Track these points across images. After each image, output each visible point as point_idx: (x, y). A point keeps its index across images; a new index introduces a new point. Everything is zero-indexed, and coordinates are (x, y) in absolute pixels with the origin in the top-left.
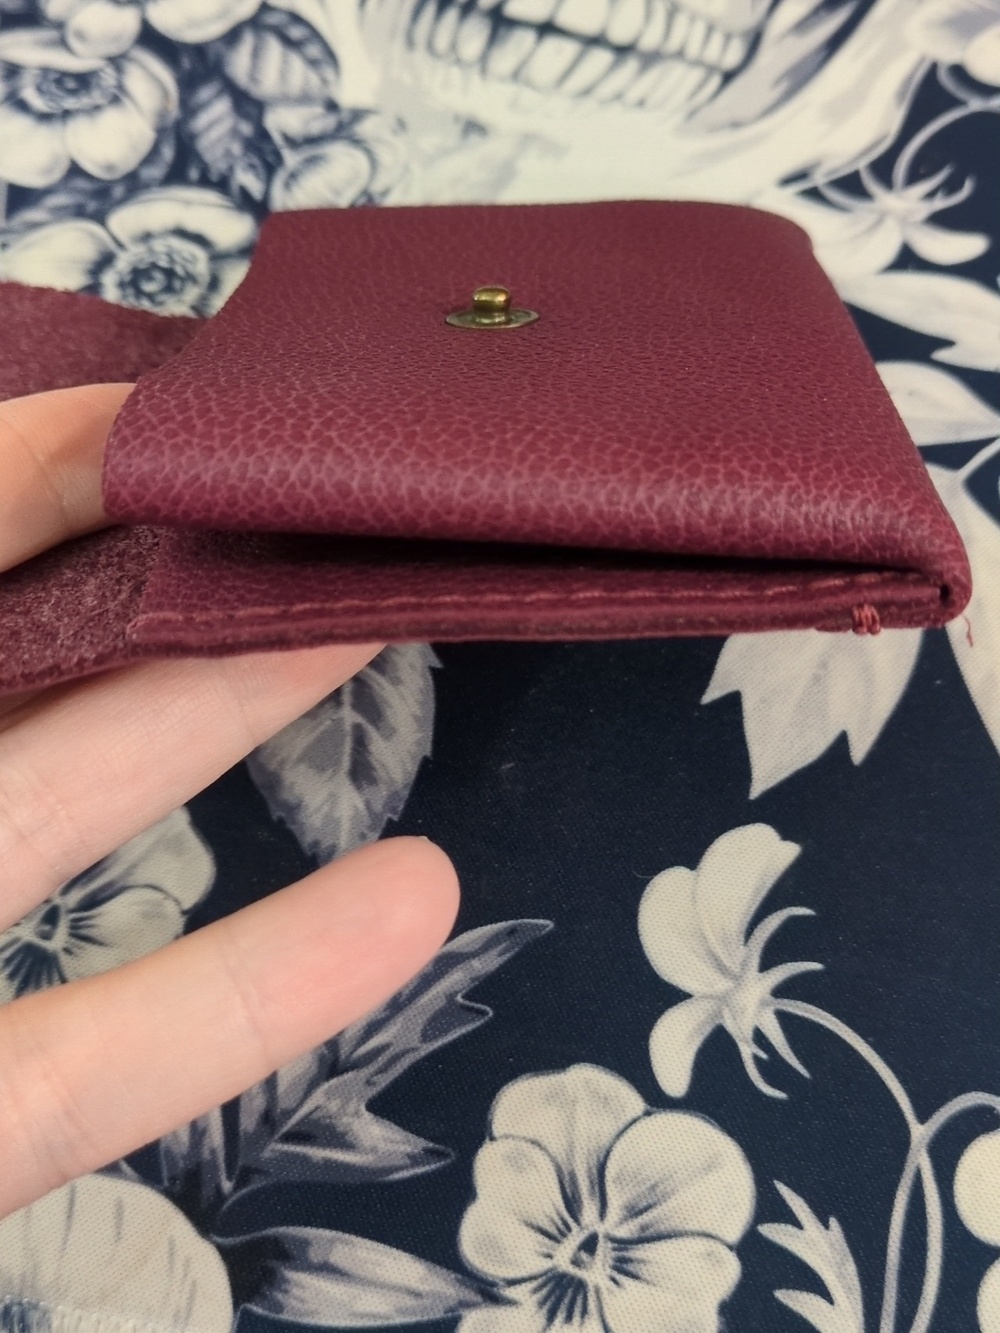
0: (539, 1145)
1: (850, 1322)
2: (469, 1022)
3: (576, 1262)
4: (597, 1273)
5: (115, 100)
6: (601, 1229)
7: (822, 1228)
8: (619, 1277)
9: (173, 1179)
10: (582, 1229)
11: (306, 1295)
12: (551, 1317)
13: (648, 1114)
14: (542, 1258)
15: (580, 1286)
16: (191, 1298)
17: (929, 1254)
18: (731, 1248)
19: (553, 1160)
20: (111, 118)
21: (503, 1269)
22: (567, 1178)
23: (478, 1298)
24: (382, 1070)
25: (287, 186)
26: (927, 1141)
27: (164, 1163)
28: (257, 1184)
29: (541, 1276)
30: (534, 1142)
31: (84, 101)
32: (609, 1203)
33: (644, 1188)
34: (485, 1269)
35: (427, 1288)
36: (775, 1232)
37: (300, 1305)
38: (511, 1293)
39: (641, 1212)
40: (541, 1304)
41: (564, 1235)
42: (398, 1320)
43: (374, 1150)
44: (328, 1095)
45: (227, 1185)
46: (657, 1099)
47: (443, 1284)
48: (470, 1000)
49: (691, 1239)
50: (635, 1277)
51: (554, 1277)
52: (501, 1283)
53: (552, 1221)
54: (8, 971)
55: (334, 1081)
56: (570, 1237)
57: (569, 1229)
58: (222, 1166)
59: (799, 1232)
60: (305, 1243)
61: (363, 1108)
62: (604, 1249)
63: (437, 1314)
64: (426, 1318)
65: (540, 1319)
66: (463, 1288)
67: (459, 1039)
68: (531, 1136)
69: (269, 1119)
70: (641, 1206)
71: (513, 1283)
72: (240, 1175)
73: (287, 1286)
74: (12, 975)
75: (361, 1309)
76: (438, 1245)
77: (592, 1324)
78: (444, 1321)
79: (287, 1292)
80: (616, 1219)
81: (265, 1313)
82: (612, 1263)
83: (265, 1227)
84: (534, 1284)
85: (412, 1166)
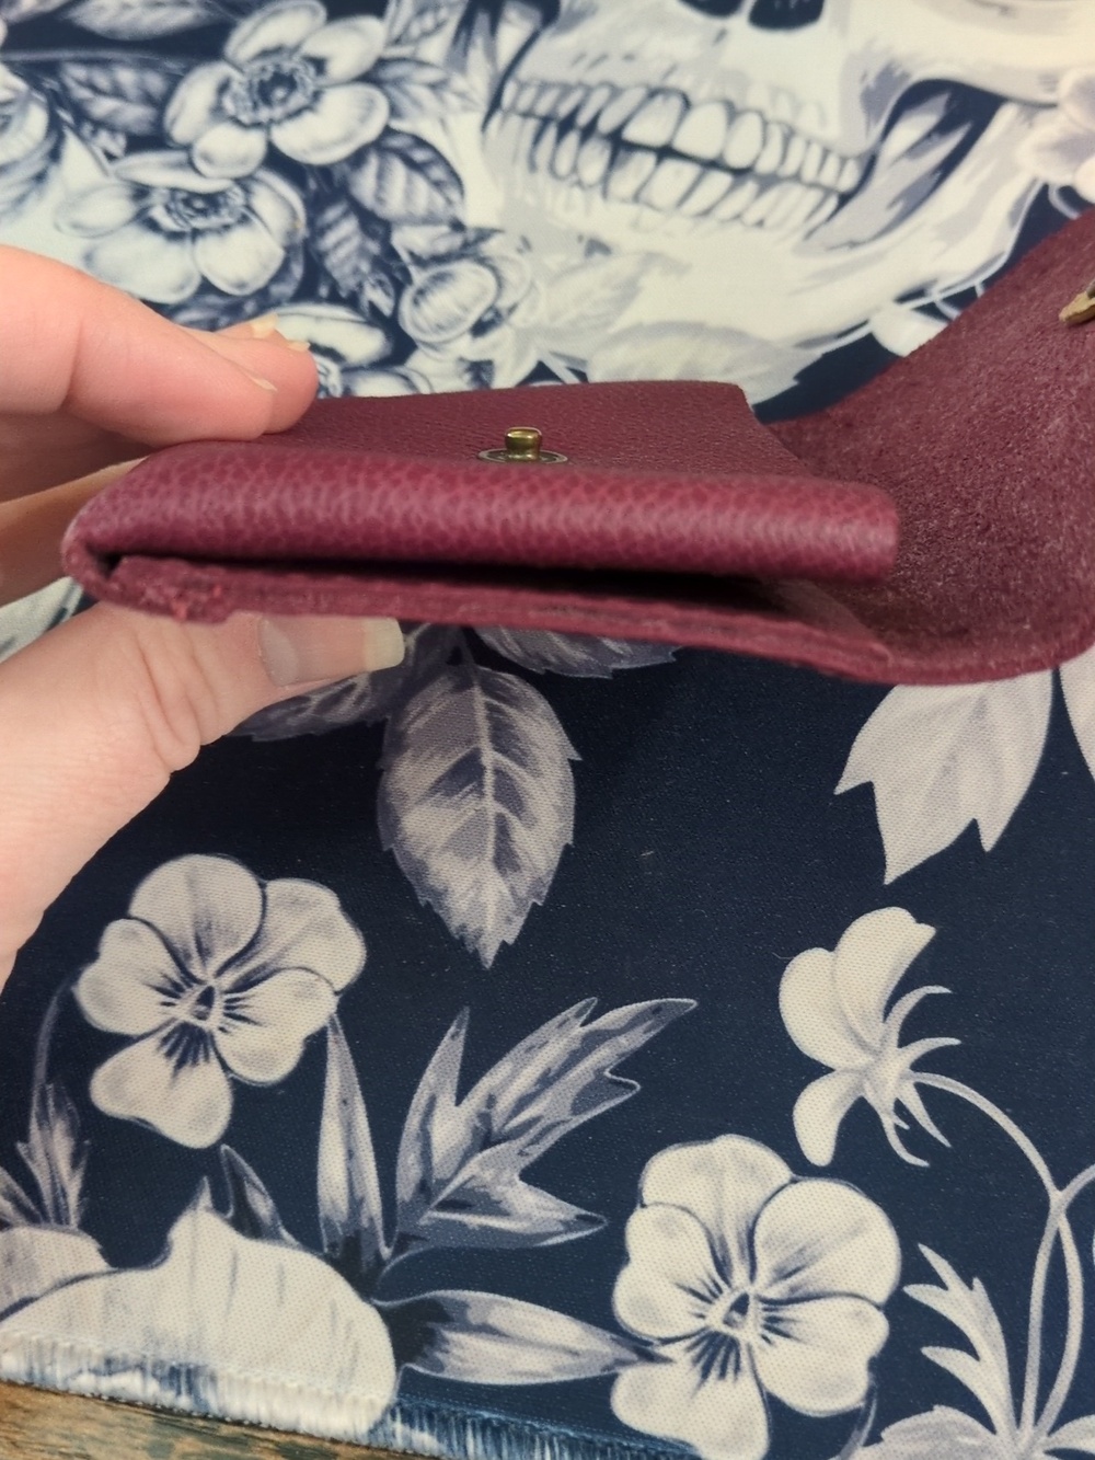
0: (689, 1212)
1: (996, 1377)
2: (617, 1095)
3: (728, 1322)
4: (748, 1332)
5: (244, 220)
6: (751, 1290)
7: (966, 1288)
8: (771, 1336)
9: (333, 1246)
10: (733, 1291)
11: (465, 1354)
12: (705, 1374)
13: (794, 1181)
14: (694, 1319)
15: (733, 1344)
16: (354, 1359)
17: (1070, 1312)
18: (878, 1307)
19: (703, 1225)
20: (239, 236)
21: (657, 1329)
22: (717, 1243)
23: (634, 1357)
24: (533, 1142)
25: (416, 302)
26: (1064, 1207)
27: (323, 1231)
28: (415, 1249)
29: (694, 1335)
30: (684, 1209)
31: (214, 221)
32: (759, 1266)
33: (792, 1251)
34: (640, 1329)
35: (584, 1347)
36: (920, 1292)
37: (460, 1364)
38: (665, 1351)
39: (790, 1274)
40: (696, 1361)
41: (715, 1296)
42: (557, 1378)
43: (528, 1217)
44: (483, 1165)
45: (386, 1252)
46: (802, 1168)
47: (599, 1343)
48: (618, 1075)
49: (839, 1299)
50: (786, 1335)
51: (707, 1336)
52: (656, 1342)
53: (705, 1285)
54: (165, 1049)
55: (487, 1152)
56: (721, 1298)
57: (720, 1291)
58: (381, 1233)
59: (944, 1292)
60: (464, 1306)
61: (516, 1178)
62: (755, 1308)
63: (596, 1373)
64: (583, 1376)
65: (695, 1375)
66: (619, 1347)
67: (607, 1111)
68: (680, 1203)
69: (425, 1188)
70: (790, 1269)
71: (666, 1341)
72: (398, 1241)
73: (447, 1347)
74: (169, 1054)
75: (520, 1368)
76: (594, 1308)
77: (746, 1380)
78: (601, 1378)
79: (447, 1352)
80: (766, 1281)
81: (428, 1372)
82: (763, 1322)
83: (424, 1292)
84: (688, 1343)
85: (566, 1232)
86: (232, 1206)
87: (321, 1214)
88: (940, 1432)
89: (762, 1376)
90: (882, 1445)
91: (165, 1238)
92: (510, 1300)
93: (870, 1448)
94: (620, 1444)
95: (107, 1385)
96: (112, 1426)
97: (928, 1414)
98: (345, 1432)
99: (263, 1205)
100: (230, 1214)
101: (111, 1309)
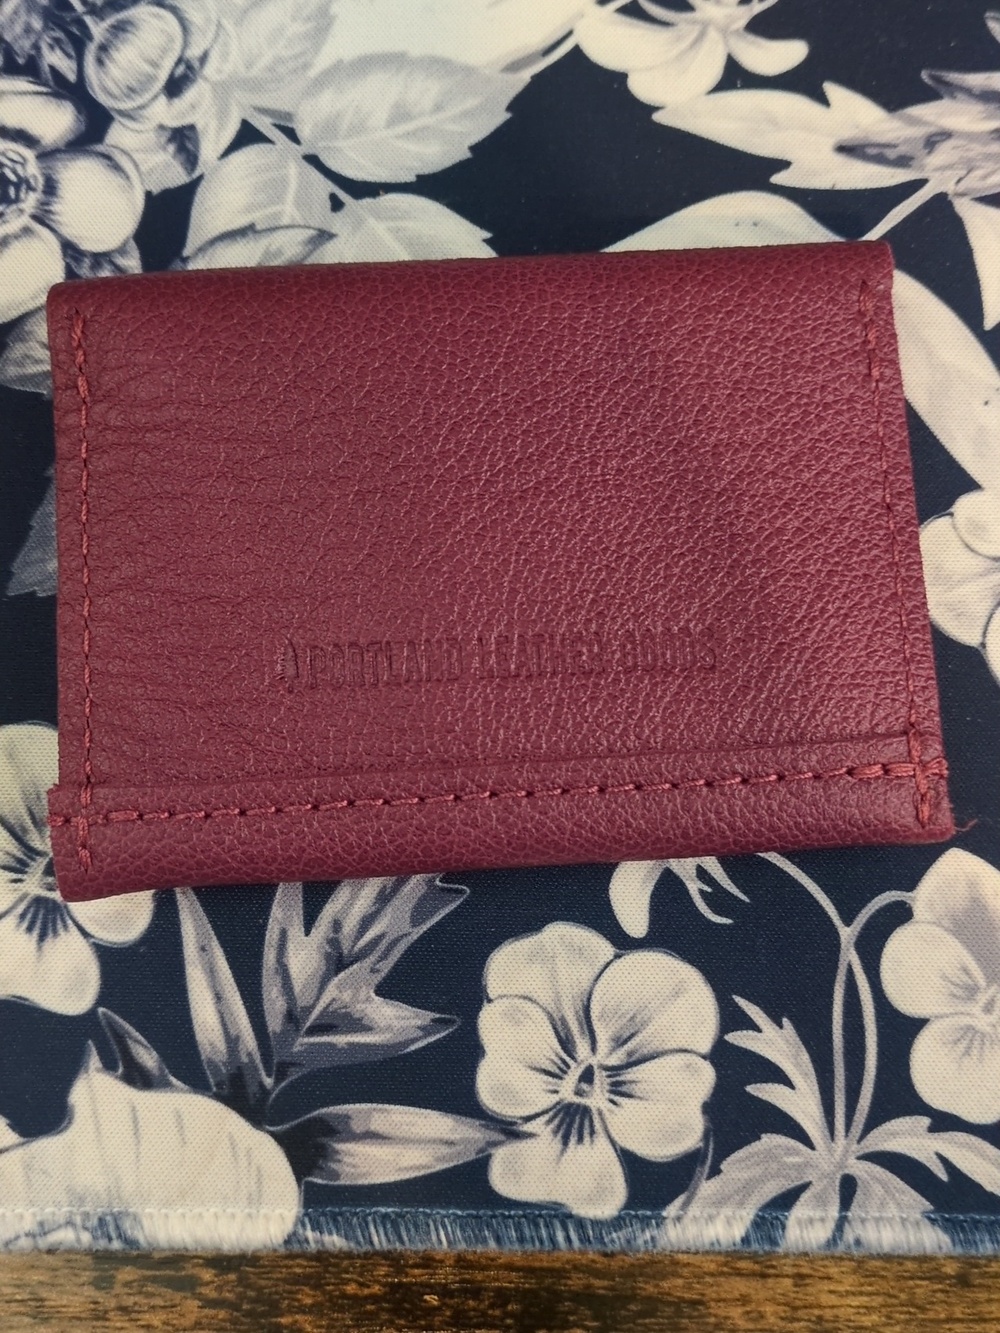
0: (530, 999)
1: (810, 1101)
2: (451, 902)
3: (579, 1093)
4: (597, 1098)
6: (594, 1061)
7: (777, 1028)
8: (616, 1098)
9: (218, 1085)
10: (579, 1064)
11: (356, 1161)
12: (565, 1142)
13: (617, 956)
14: (549, 1095)
15: (585, 1111)
16: (259, 1182)
17: (866, 1033)
18: (704, 1057)
19: (544, 1009)
21: (519, 1109)
22: (559, 1023)
23: (502, 1137)
24: (384, 957)
25: (100, 62)
26: (853, 941)
27: (208, 1072)
28: (294, 1075)
29: (551, 1109)
30: (525, 998)
32: (598, 1038)
33: (625, 1020)
34: (504, 1113)
35: (458, 1137)
36: (740, 1038)
37: (353, 1170)
38: (528, 1127)
39: (626, 1042)
40: (555, 1132)
41: (565, 1073)
42: (439, 1167)
43: (389, 1028)
44: (340, 988)
45: (268, 1082)
46: (624, 943)
47: (470, 1130)
48: (447, 882)
49: (671, 1057)
50: (630, 1096)
51: (563, 1108)
52: (519, 1121)
53: (555, 1064)
54: (25, 924)
55: (342, 975)
56: (569, 1072)
57: (568, 1067)
58: (260, 1066)
59: (759, 1035)
60: (347, 1117)
61: (373, 995)
62: (599, 1077)
63: (472, 1156)
64: (461, 1162)
65: (557, 1144)
66: (488, 1131)
67: (443, 918)
68: (522, 993)
69: (292, 1017)
70: (625, 1037)
71: (528, 1119)
72: (278, 1070)
73: (339, 1157)
74: (30, 929)
75: (405, 1164)
76: (460, 1099)
77: (601, 1141)
78: (477, 1160)
79: (339, 1161)
80: (606, 1050)
81: (325, 1182)
82: (608, 1088)
83: (310, 1112)
84: (546, 1117)
85: (425, 1037)
86: (120, 1064)
87: (203, 1057)
88: (769, 1155)
89: (614, 1134)
90: (722, 1175)
91: (66, 1102)
92: (386, 1106)
93: (713, 1180)
94: (503, 1215)
95: (44, 1243)
96: (54, 1270)
97: (757, 1142)
98: (265, 1247)
99: (148, 1058)
100: (121, 1070)
101: (32, 1176)
